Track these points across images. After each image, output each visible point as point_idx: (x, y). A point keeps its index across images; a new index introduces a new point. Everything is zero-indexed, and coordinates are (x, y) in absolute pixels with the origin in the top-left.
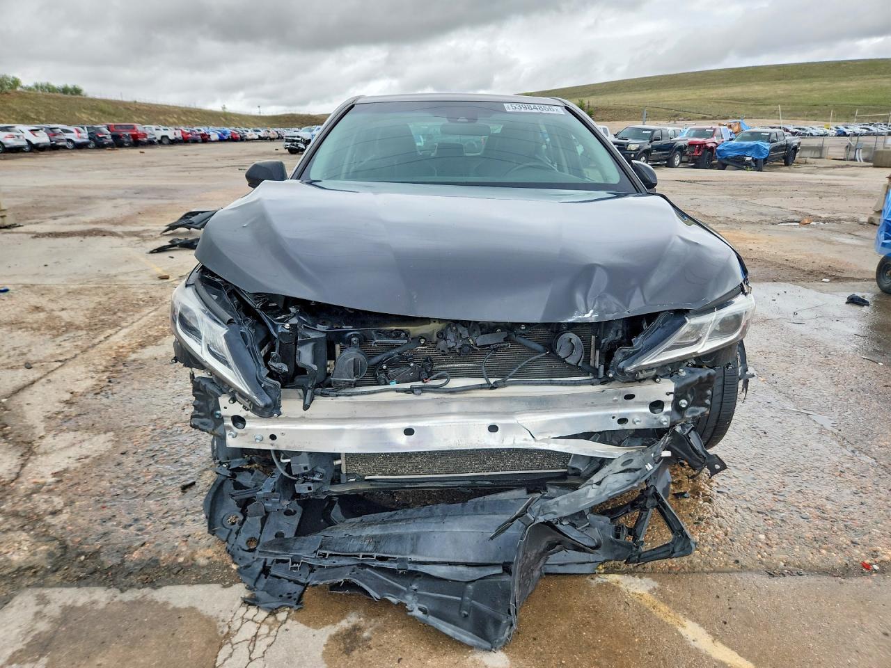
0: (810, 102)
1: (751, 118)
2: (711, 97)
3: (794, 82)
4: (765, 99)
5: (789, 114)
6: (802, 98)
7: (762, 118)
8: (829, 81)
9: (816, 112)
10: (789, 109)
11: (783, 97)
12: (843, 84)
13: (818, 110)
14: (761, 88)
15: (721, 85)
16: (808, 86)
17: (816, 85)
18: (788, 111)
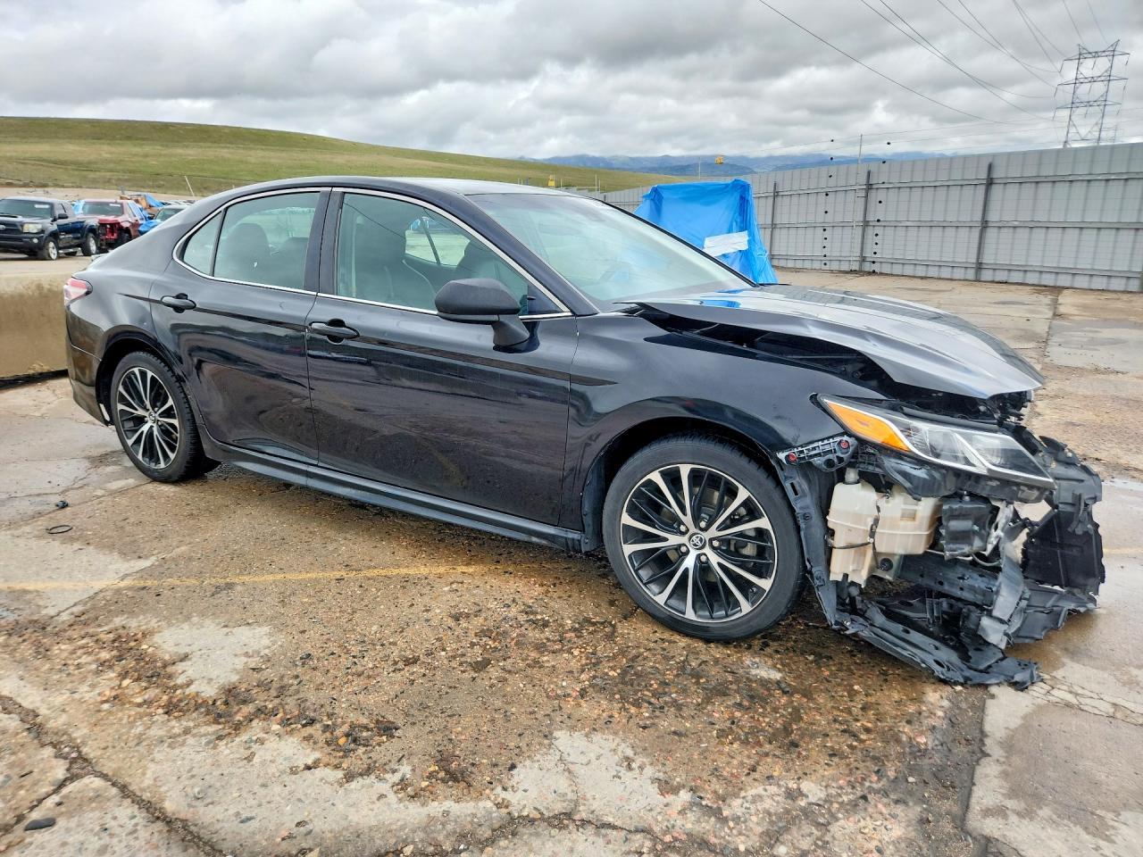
0: (150, 170)
1: (81, 187)
2: (8, 154)
3: (119, 144)
4: (90, 163)
5: (129, 184)
6: (137, 165)
7: (96, 188)
8: (162, 146)
9: (162, 183)
10: (126, 177)
11: (111, 161)
12: (179, 151)
13: (162, 180)
14: (77, 148)
15: (18, 140)
16: (137, 150)
17: (147, 149)
18: (127, 180)
